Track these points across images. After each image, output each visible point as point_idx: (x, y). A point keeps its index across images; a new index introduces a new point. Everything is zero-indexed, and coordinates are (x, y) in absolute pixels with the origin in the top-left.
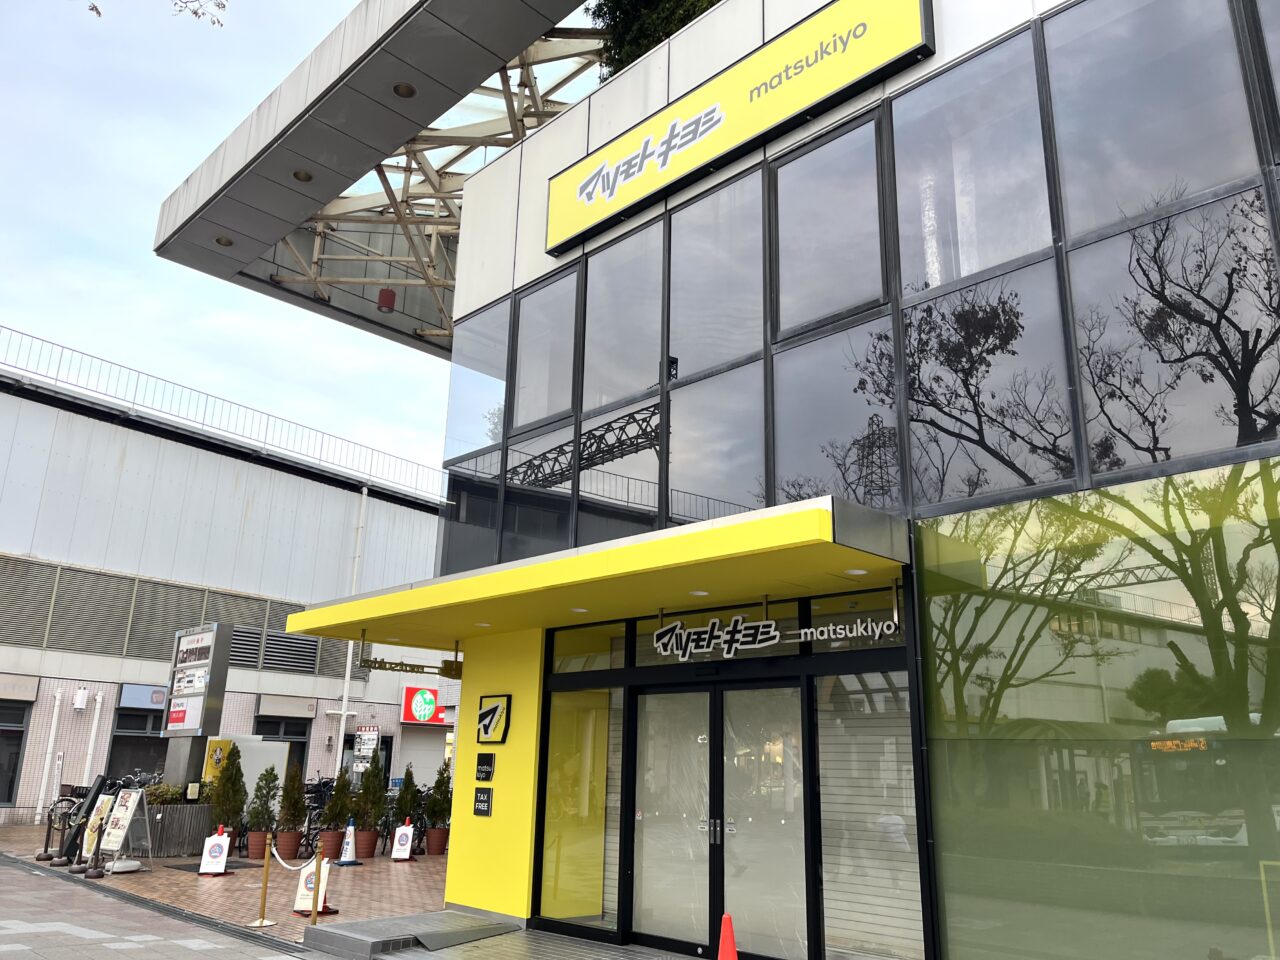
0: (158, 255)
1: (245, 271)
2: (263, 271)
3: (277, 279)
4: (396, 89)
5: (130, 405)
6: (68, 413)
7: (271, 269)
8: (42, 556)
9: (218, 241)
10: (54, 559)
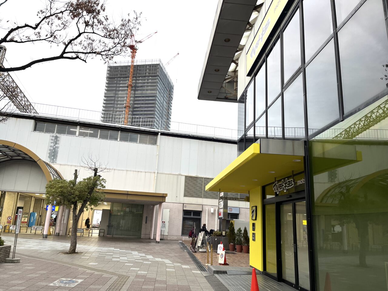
0: (199, 99)
1: (218, 97)
2: (223, 96)
3: (226, 97)
4: (225, 41)
5: (214, 136)
6: (201, 141)
7: (225, 95)
8: (200, 176)
9: (208, 92)
10: (202, 176)
